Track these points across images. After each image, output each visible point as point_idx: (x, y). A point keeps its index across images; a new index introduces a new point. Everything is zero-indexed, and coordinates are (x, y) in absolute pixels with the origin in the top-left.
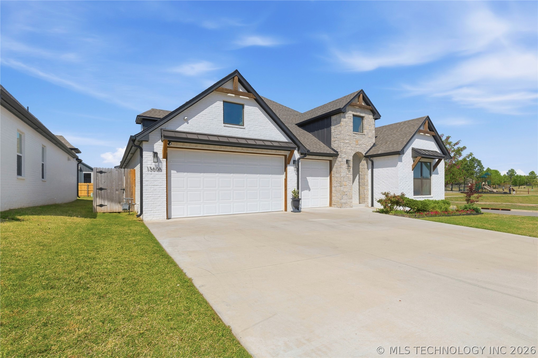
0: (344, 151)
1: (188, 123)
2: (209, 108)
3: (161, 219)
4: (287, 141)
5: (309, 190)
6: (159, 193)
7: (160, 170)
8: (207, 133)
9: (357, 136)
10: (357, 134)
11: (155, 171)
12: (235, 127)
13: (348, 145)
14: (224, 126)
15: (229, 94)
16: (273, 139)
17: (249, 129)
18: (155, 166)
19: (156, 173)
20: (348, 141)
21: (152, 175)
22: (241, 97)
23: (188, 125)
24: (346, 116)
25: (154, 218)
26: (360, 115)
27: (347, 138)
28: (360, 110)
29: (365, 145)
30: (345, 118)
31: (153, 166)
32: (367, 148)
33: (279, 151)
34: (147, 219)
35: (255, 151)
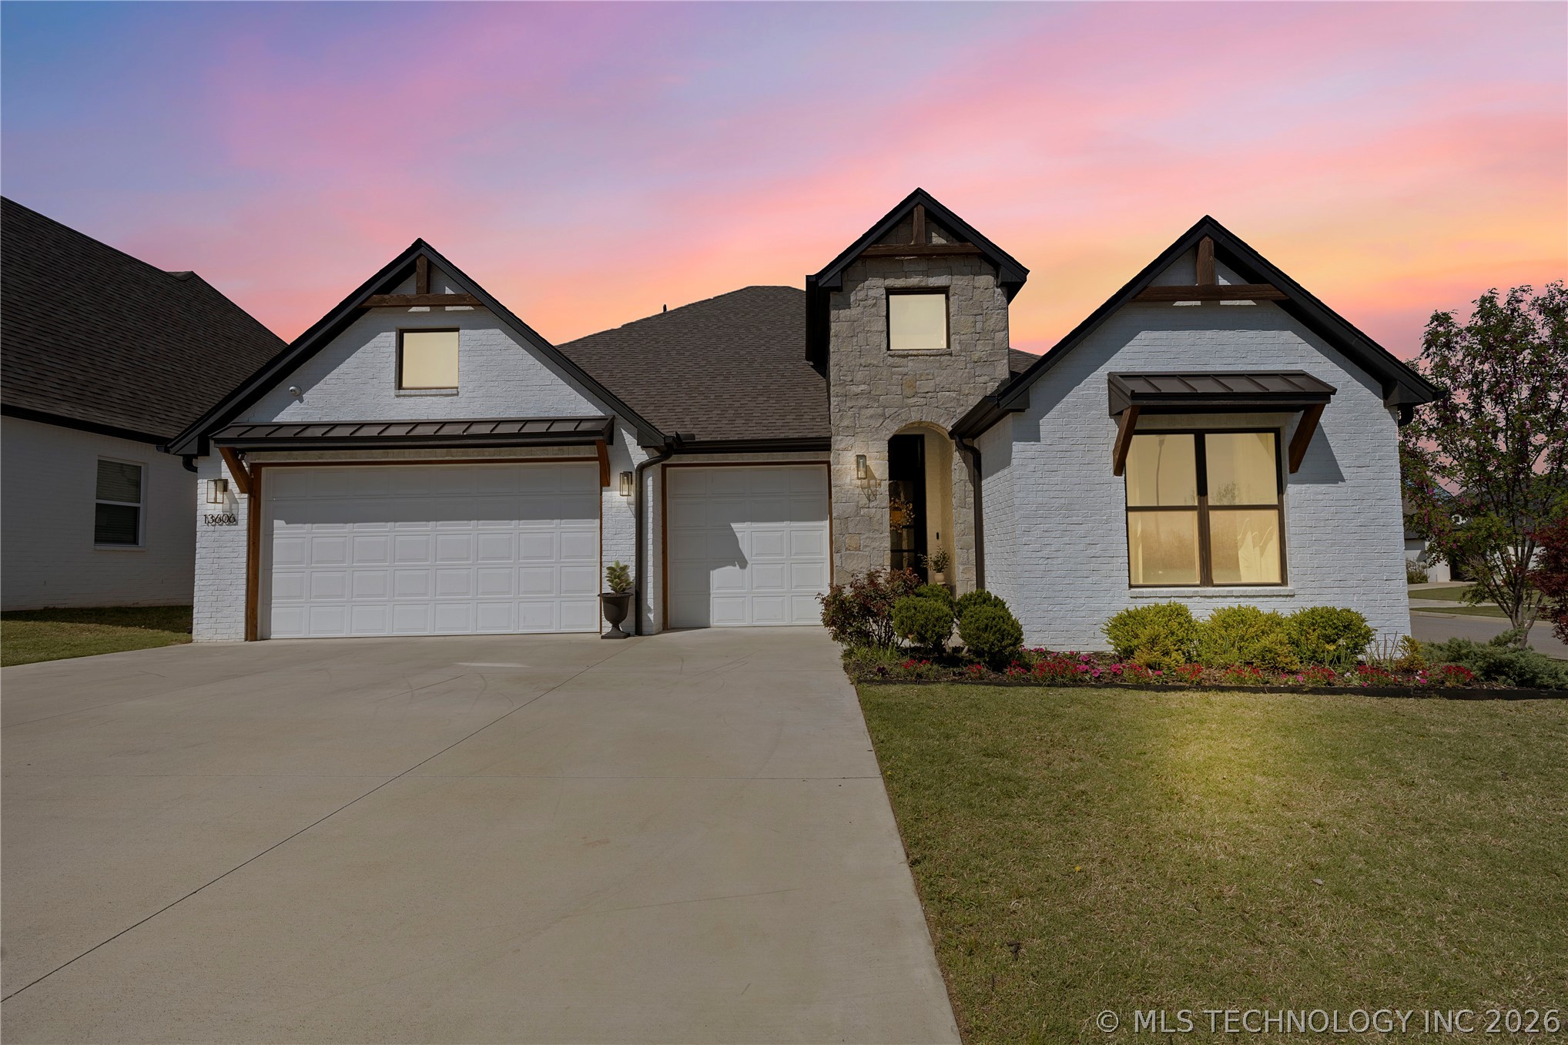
0: (846, 423)
1: (301, 401)
2: (359, 354)
3: (233, 640)
4: (600, 414)
5: (743, 564)
6: (230, 576)
7: (231, 520)
8: (351, 419)
9: (910, 364)
10: (910, 358)
11: (221, 525)
12: (427, 395)
13: (864, 403)
14: (397, 396)
15: (414, 309)
16: (552, 415)
17: (471, 395)
18: (223, 512)
19: (225, 527)
20: (863, 387)
21: (217, 534)
22: (448, 308)
23: (302, 406)
24: (852, 298)
25: (216, 637)
26: (923, 284)
27: (859, 376)
28: (923, 266)
29: (954, 395)
30: (848, 306)
31: (217, 510)
32: (962, 402)
33: (571, 448)
34: (199, 638)
35: (489, 456)
